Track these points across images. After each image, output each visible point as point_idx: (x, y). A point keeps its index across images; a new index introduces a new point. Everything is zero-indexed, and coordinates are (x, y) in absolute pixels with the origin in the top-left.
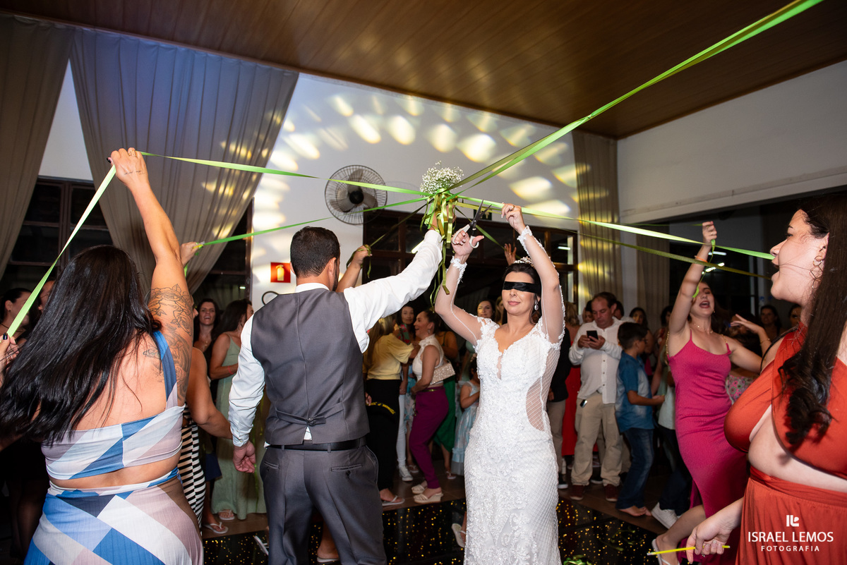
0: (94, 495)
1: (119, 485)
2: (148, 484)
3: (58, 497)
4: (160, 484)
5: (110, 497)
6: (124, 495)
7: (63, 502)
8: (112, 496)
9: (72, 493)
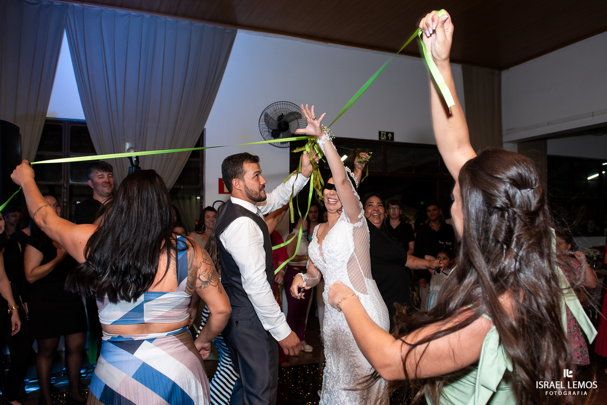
0: (131, 340)
1: (147, 333)
2: (166, 333)
3: (109, 341)
4: (175, 334)
5: (141, 341)
6: (151, 340)
7: (111, 345)
8: (143, 341)
9: (117, 338)
